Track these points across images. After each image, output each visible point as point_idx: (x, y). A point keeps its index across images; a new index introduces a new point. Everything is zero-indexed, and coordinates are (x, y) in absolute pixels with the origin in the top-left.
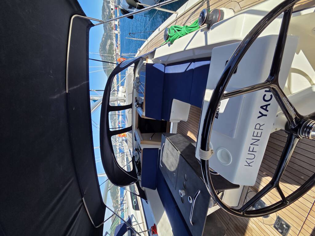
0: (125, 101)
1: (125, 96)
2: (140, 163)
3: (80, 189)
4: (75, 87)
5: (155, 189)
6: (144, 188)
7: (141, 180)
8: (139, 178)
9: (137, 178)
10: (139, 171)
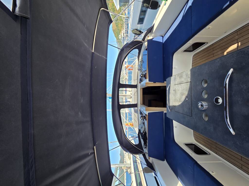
0: (131, 97)
1: (131, 93)
2: (145, 133)
3: (93, 140)
4: (98, 54)
5: (164, 160)
6: (151, 158)
7: (147, 152)
8: (146, 151)
9: (143, 151)
10: (145, 143)
